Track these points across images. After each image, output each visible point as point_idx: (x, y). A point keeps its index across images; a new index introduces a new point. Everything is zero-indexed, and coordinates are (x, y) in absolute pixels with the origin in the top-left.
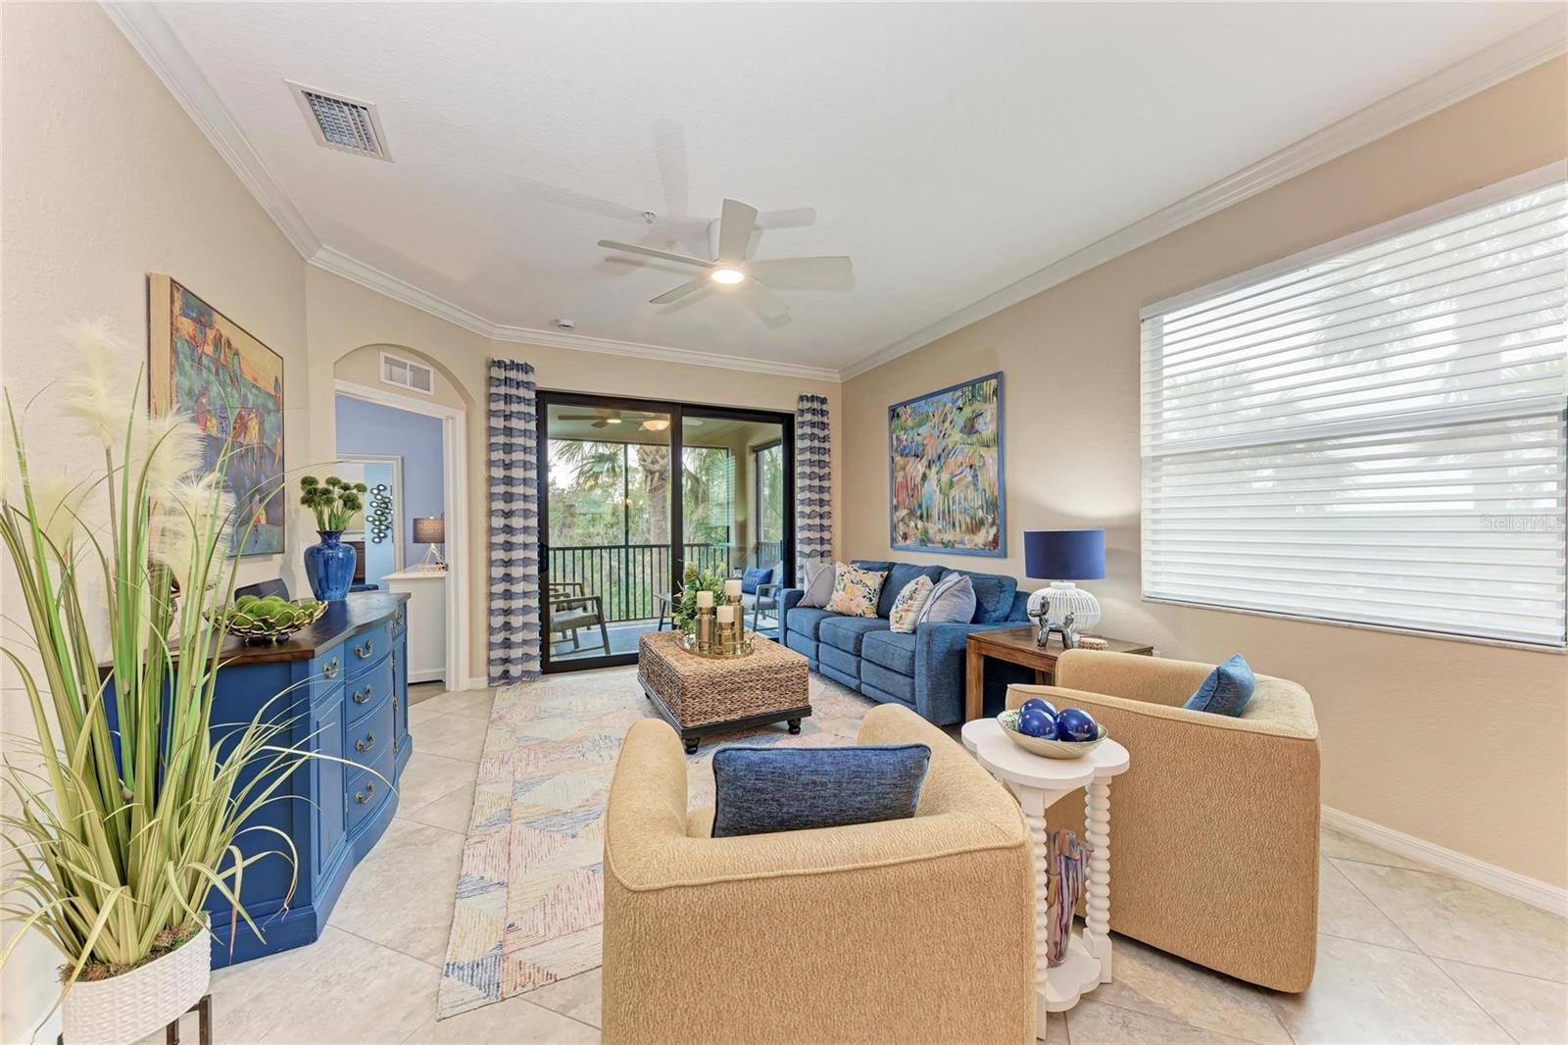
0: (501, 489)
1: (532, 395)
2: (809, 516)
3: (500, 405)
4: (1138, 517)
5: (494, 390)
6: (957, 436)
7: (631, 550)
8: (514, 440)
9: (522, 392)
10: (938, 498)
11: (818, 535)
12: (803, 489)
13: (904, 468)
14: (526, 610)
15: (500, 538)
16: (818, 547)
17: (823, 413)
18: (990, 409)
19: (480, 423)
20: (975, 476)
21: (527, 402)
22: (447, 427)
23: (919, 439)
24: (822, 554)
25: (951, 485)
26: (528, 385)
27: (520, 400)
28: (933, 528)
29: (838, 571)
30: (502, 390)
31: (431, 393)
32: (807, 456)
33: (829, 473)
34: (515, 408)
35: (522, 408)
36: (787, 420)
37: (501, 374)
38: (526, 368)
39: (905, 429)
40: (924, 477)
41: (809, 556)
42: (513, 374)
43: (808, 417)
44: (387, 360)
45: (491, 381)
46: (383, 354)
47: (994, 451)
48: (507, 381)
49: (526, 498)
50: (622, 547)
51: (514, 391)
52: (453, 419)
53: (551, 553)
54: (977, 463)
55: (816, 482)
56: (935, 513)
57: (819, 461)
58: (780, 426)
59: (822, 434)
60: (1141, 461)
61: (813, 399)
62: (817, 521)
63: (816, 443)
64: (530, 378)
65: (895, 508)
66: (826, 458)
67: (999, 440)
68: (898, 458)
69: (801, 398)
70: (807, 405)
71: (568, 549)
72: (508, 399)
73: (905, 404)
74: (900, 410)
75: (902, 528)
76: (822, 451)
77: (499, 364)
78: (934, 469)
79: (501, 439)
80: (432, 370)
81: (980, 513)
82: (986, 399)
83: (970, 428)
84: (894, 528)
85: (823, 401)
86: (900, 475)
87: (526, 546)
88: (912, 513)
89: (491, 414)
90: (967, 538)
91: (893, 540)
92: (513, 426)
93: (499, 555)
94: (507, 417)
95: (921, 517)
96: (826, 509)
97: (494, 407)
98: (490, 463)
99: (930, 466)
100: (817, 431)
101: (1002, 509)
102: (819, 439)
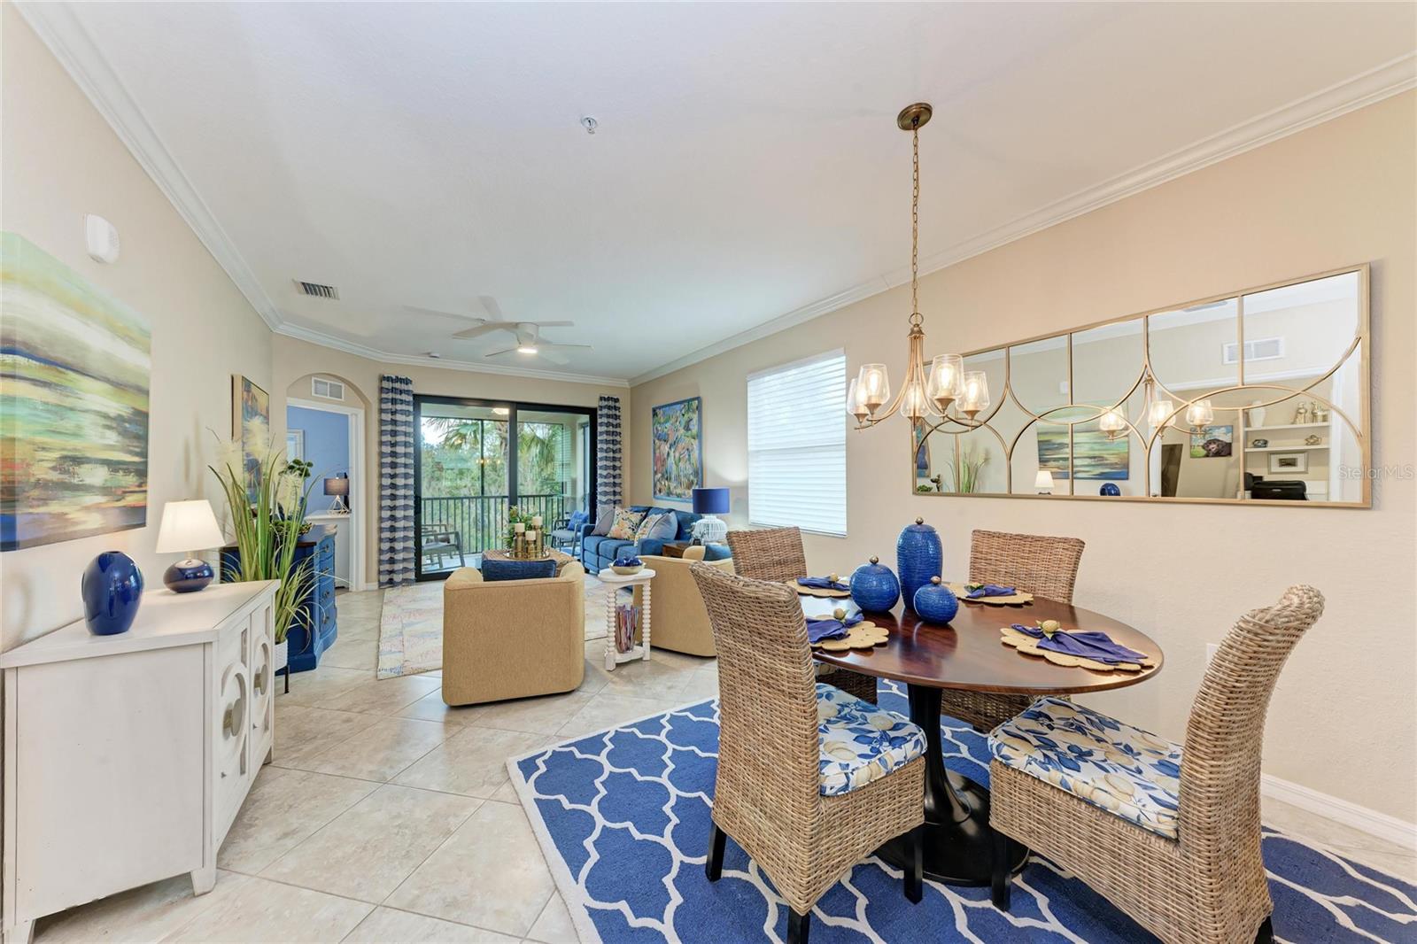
0: (388, 460)
1: (411, 399)
2: (605, 477)
3: (389, 406)
4: (748, 481)
5: (384, 396)
6: (682, 431)
7: (486, 500)
8: (398, 428)
9: (404, 397)
10: (674, 467)
11: (611, 490)
12: (601, 459)
13: (659, 448)
14: (405, 539)
15: (388, 492)
16: (612, 497)
17: (616, 408)
18: (695, 417)
19: (375, 416)
20: (689, 455)
21: (408, 403)
22: (352, 420)
23: (666, 430)
24: (615, 502)
25: (680, 460)
26: (407, 392)
27: (402, 402)
28: (673, 485)
29: (616, 512)
30: (390, 396)
31: (343, 400)
32: (604, 437)
33: (620, 449)
34: (399, 407)
35: (404, 407)
36: (592, 412)
37: (386, 384)
38: (407, 381)
39: (659, 423)
40: (668, 454)
41: (605, 503)
42: (397, 385)
43: (605, 411)
44: (316, 382)
45: (382, 390)
46: (313, 379)
47: (697, 441)
48: (393, 390)
49: (406, 466)
50: (479, 498)
51: (398, 397)
52: (356, 415)
53: (423, 502)
54: (690, 449)
55: (611, 454)
56: (673, 476)
57: (613, 441)
58: (588, 416)
59: (615, 422)
60: (748, 454)
61: (609, 399)
62: (611, 480)
63: (611, 429)
64: (410, 387)
65: (655, 473)
66: (618, 438)
67: (699, 436)
68: (657, 441)
69: (602, 399)
70: (606, 403)
71: (436, 499)
72: (394, 401)
73: (660, 408)
74: (658, 411)
75: (658, 486)
76: (615, 434)
77: (388, 379)
78: (673, 450)
79: (389, 428)
80: (343, 385)
81: (692, 478)
82: (694, 412)
83: (687, 428)
84: (655, 486)
85: (617, 400)
86: (658, 451)
87: (405, 497)
88: (663, 476)
89: (381, 411)
90: (686, 492)
91: (655, 493)
92: (398, 419)
93: (387, 503)
94: (394, 413)
95: (667, 479)
96: (618, 472)
97: (384, 406)
98: (381, 443)
99: (670, 448)
100: (611, 420)
101: (700, 475)
102: (613, 426)
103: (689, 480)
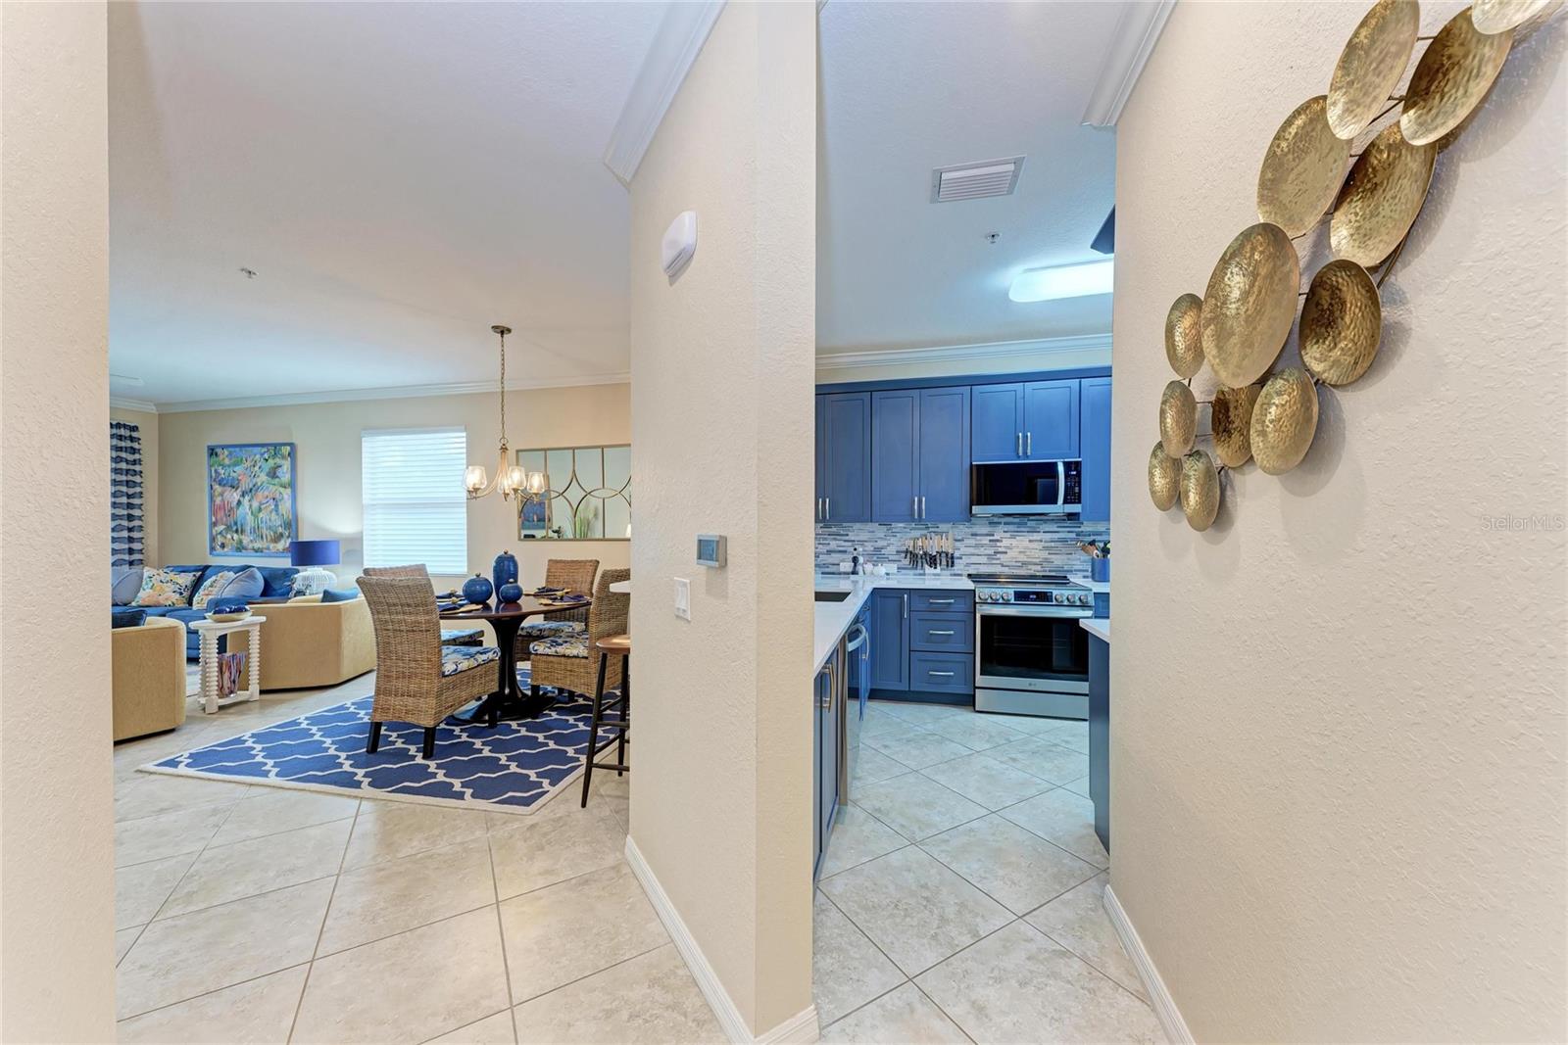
4: (362, 533)
6: (263, 477)
10: (250, 518)
11: (126, 546)
13: (222, 494)
16: (126, 557)
17: (134, 439)
18: (286, 464)
20: (276, 506)
23: (235, 475)
24: (131, 563)
25: (260, 510)
28: (246, 540)
29: (146, 575)
33: (141, 493)
39: (223, 466)
40: (239, 503)
47: (289, 491)
54: (277, 496)
55: (123, 499)
56: (248, 529)
57: (127, 482)
59: (131, 457)
60: (362, 506)
61: (124, 426)
62: (125, 534)
63: (128, 466)
65: (215, 524)
66: (137, 479)
67: (292, 485)
68: (217, 488)
69: (113, 426)
70: (119, 432)
73: (223, 447)
74: (218, 451)
75: (220, 539)
76: (131, 472)
78: (247, 498)
81: (280, 530)
82: (283, 457)
83: (273, 474)
84: (213, 539)
85: (134, 429)
86: (218, 500)
88: (228, 528)
90: (272, 546)
91: (212, 549)
95: (237, 531)
96: (136, 523)
99: (243, 495)
100: (124, 455)
101: (294, 527)
102: (127, 462)
103: (275, 533)
